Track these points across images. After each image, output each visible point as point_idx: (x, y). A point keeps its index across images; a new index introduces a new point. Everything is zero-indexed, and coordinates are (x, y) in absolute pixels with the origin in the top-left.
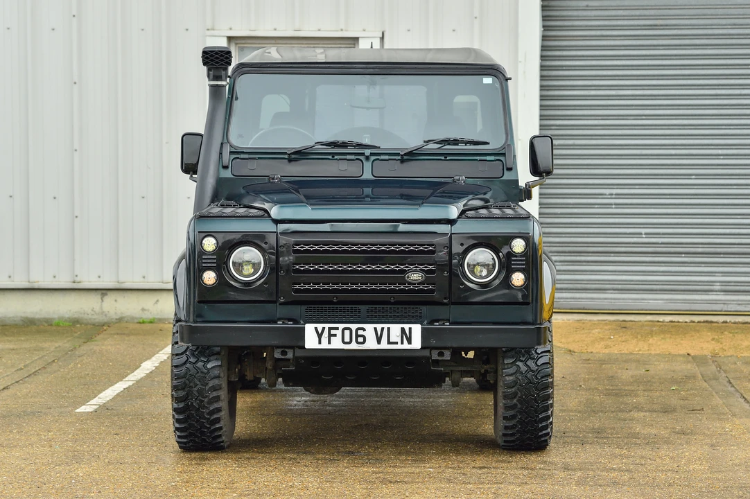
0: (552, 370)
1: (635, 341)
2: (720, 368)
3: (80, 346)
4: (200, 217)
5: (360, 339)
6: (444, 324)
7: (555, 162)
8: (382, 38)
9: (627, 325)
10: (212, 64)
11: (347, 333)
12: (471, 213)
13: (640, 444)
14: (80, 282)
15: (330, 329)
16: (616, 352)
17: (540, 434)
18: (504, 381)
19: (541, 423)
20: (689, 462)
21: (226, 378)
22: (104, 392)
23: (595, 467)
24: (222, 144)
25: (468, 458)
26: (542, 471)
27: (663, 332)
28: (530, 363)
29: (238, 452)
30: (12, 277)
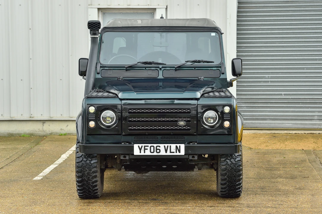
0: (242, 163)
1: (279, 143)
2: (317, 156)
3: (34, 147)
4: (88, 98)
5: (158, 151)
6: (194, 144)
7: (243, 71)
8: (167, 9)
9: (276, 135)
10: (92, 28)
11: (152, 148)
12: (206, 95)
13: (281, 195)
14: (33, 117)
15: (145, 146)
16: (271, 149)
17: (237, 191)
18: (221, 168)
19: (237, 186)
20: (302, 203)
21: (99, 167)
22: (45, 170)
23: (260, 206)
24: (97, 63)
25: (205, 202)
26: (238, 208)
27: (292, 139)
28: (232, 160)
29: (105, 199)
30: (3, 115)
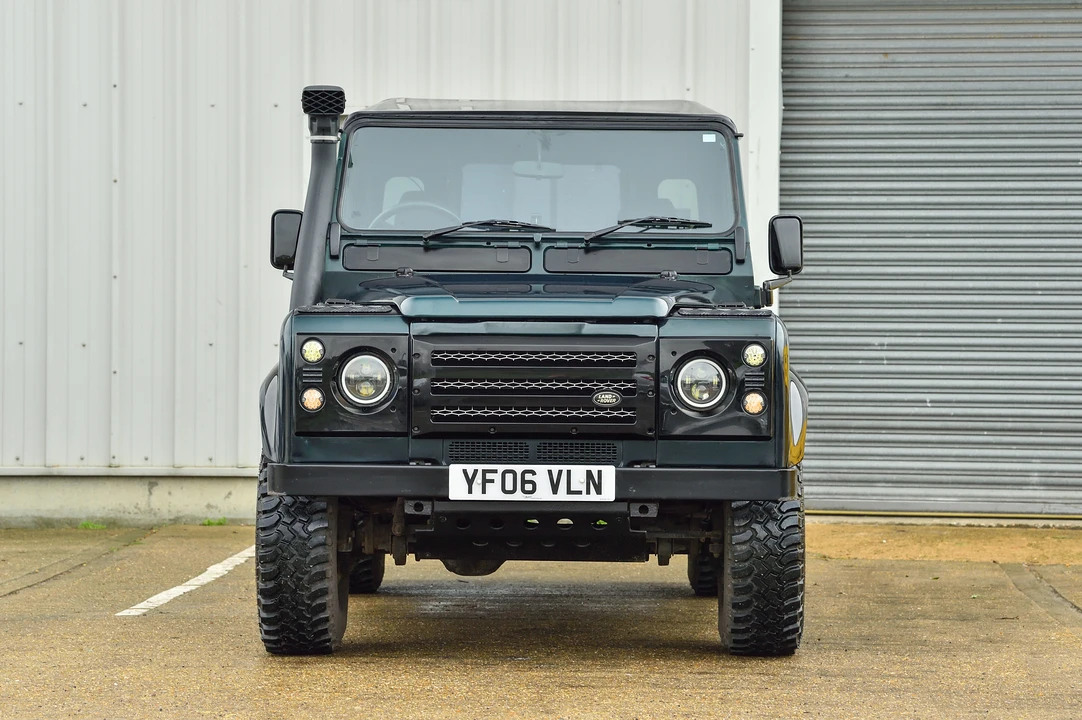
0: (803, 537)
1: (917, 546)
2: (1041, 578)
3: (118, 549)
4: (299, 314)
5: (529, 487)
6: (648, 467)
7: (805, 255)
10: (317, 111)
11: (509, 477)
12: (685, 311)
13: (928, 651)
14: (119, 467)
15: (485, 472)
16: (890, 558)
17: (785, 630)
18: (733, 553)
19: (787, 614)
20: (1000, 669)
21: (334, 546)
22: (155, 596)
23: (864, 673)
24: (330, 225)
25: (683, 664)
26: (789, 677)
27: (958, 537)
28: (771, 525)
30: (21, 459)
